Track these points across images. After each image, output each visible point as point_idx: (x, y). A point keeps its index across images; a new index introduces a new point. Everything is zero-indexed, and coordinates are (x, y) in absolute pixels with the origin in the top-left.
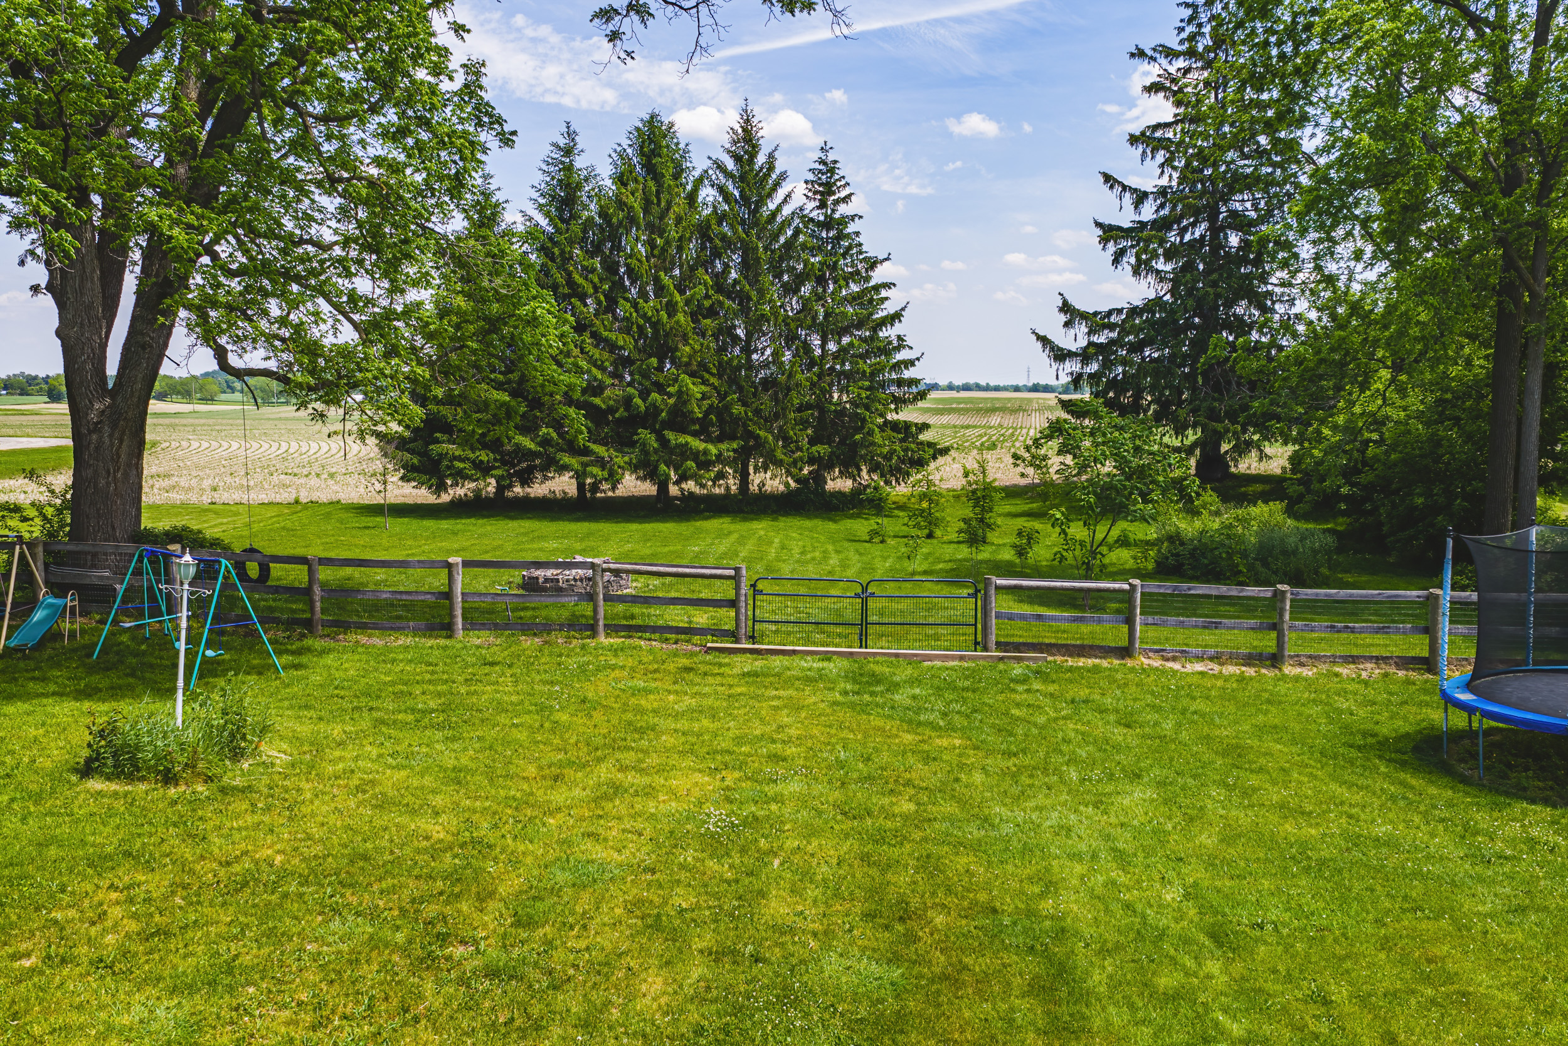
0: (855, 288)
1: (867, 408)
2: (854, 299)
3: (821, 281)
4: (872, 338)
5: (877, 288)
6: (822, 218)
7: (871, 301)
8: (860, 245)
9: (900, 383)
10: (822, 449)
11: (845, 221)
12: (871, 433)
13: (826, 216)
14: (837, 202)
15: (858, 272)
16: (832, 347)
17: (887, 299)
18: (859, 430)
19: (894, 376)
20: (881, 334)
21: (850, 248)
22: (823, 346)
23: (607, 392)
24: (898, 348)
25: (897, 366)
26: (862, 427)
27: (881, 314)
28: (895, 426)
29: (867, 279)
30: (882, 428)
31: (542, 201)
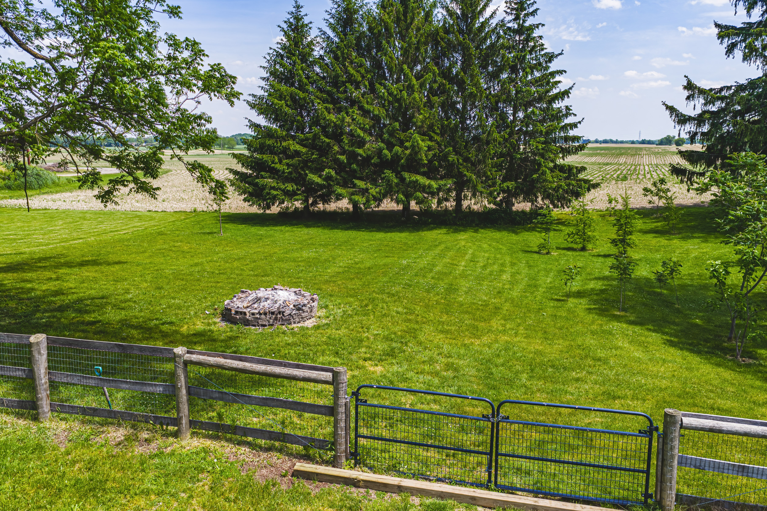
0: (537, 74)
1: (542, 156)
2: (537, 82)
3: (514, 69)
4: (548, 108)
5: (553, 74)
6: (516, 26)
7: (548, 83)
8: (543, 45)
9: (567, 139)
10: (510, 185)
11: (532, 28)
12: (544, 173)
13: (519, 25)
14: (527, 15)
15: (540, 64)
16: (521, 115)
17: (559, 82)
18: (536, 171)
19: (562, 134)
20: (555, 106)
21: (534, 47)
22: (514, 115)
23: (367, 146)
24: (567, 115)
25: (565, 128)
26: (539, 170)
27: (555, 91)
28: (562, 168)
29: (547, 68)
30: (552, 170)
31: (332, 21)
